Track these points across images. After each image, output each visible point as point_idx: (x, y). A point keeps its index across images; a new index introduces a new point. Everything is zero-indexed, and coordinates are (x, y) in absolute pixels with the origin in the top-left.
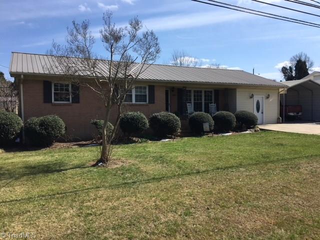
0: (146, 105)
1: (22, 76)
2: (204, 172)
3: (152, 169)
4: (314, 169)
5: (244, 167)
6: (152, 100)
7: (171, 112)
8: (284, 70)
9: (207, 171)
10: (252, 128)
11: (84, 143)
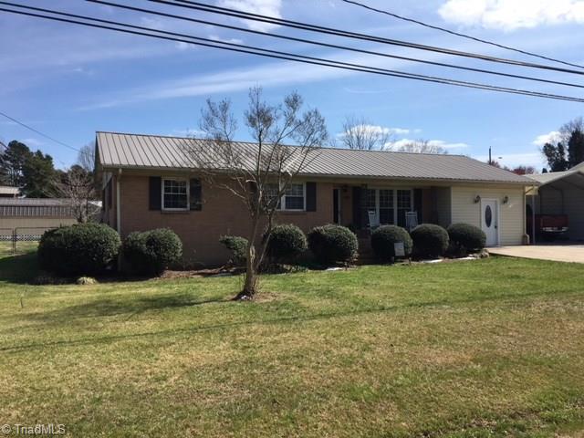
0: (303, 214)
1: (120, 171)
2: (390, 308)
3: (317, 304)
4: (551, 308)
5: (449, 303)
6: (312, 206)
7: (342, 225)
8: (548, 149)
9: (394, 308)
10: (475, 252)
11: (209, 271)
